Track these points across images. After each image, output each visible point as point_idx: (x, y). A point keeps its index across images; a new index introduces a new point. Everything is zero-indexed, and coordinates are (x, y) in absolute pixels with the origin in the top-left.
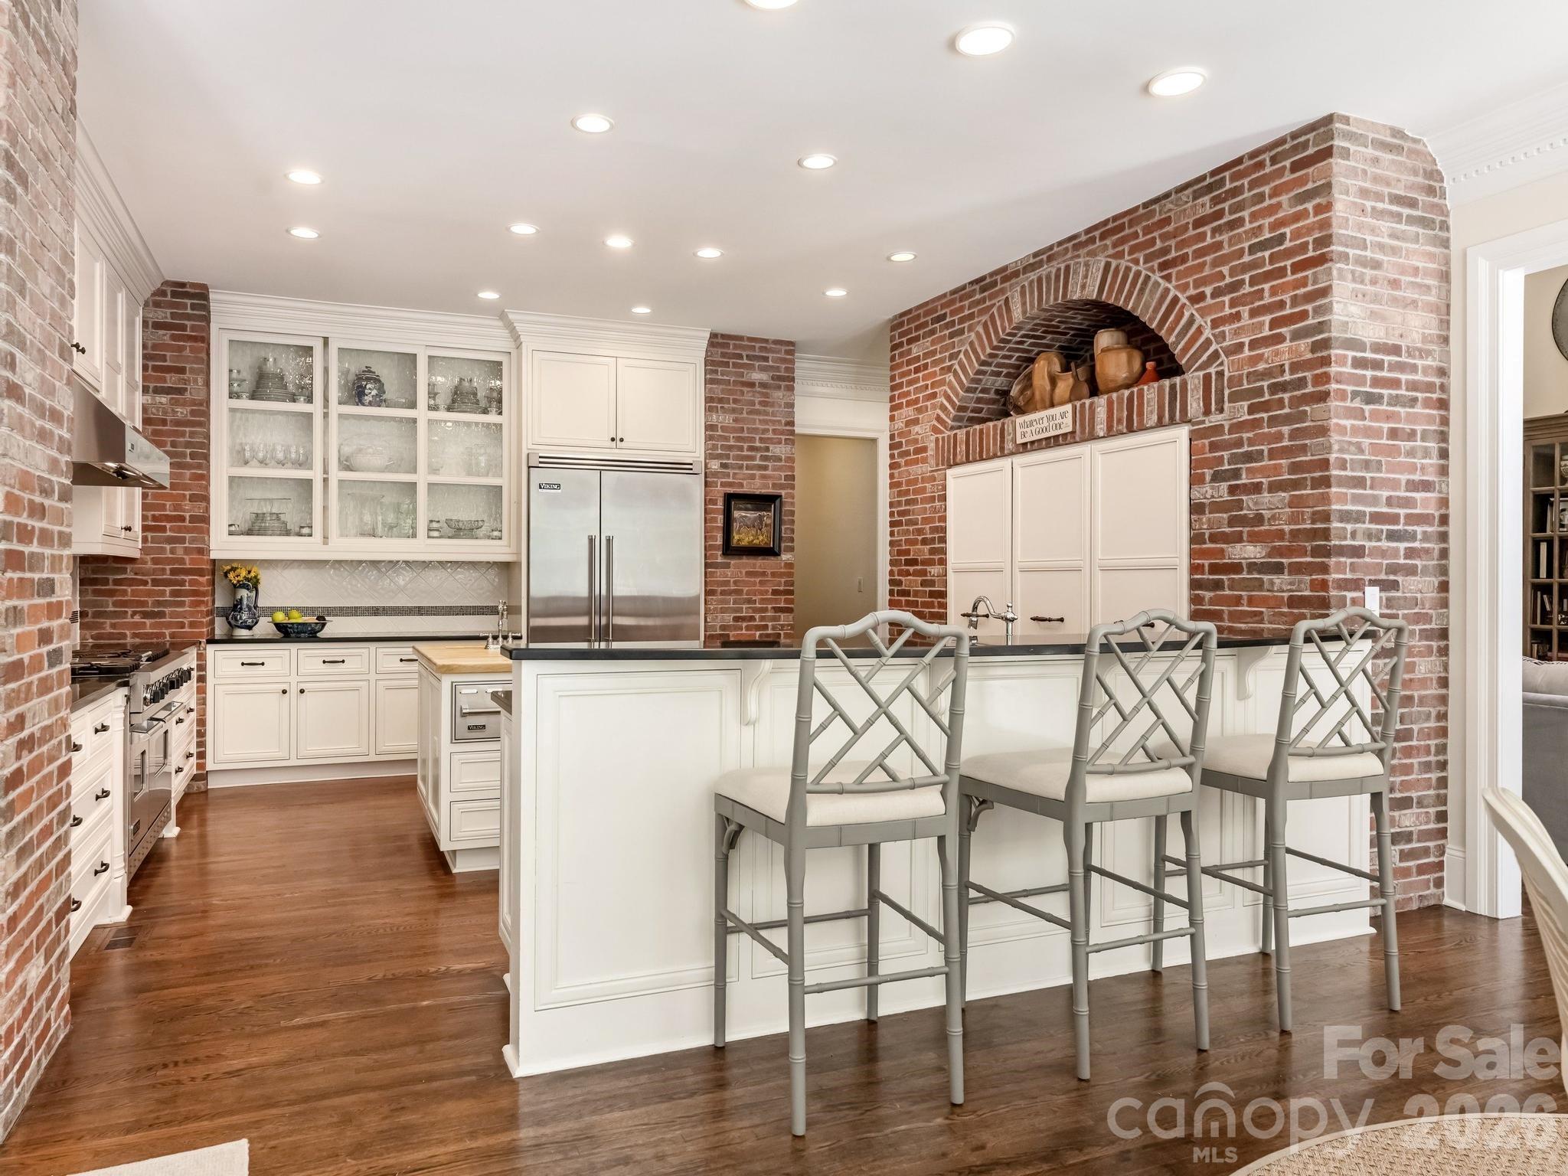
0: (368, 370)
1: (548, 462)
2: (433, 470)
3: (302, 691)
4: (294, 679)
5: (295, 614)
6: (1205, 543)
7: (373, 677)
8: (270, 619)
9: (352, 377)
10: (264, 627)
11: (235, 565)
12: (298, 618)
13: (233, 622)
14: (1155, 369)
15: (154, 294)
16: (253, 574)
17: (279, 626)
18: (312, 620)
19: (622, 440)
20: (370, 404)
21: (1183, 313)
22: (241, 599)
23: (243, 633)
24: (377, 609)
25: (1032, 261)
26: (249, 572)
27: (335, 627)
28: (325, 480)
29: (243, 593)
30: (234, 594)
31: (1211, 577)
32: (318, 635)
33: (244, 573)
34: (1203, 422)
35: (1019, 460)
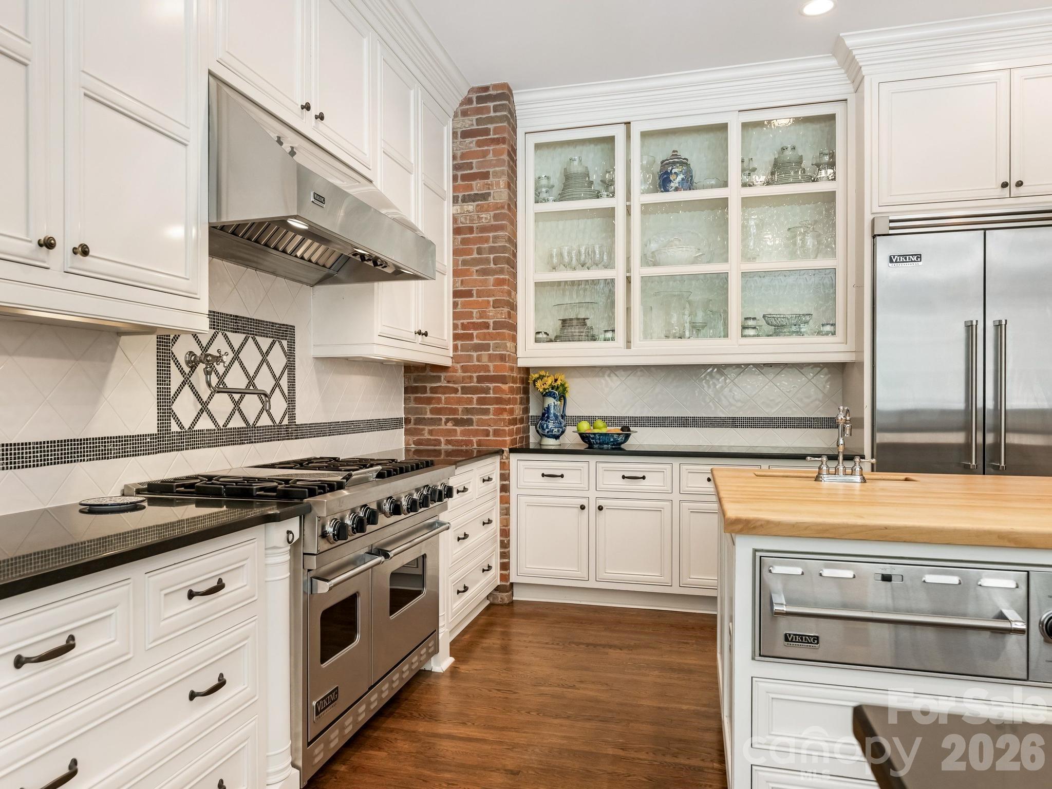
0: (675, 154)
1: (899, 227)
2: (747, 257)
3: (600, 508)
4: (592, 494)
5: (600, 423)
7: (676, 497)
8: (575, 428)
9: (657, 168)
10: (571, 438)
11: (543, 373)
12: (602, 428)
13: (540, 431)
15: (461, 104)
16: (559, 382)
17: (584, 437)
18: (616, 429)
19: (1019, 184)
20: (677, 189)
22: (548, 408)
23: (550, 443)
24: (686, 419)
26: (556, 380)
27: (641, 438)
28: (628, 280)
29: (550, 401)
30: (543, 402)
32: (623, 446)
33: (550, 381)
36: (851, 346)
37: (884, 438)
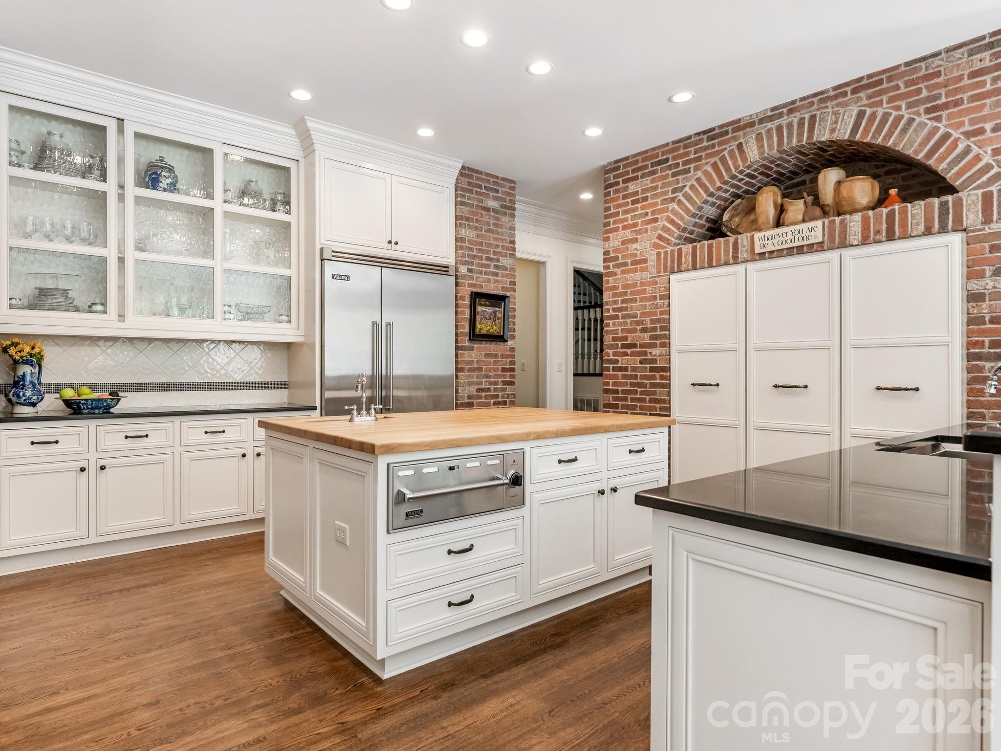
0: (161, 159)
1: (338, 256)
2: (226, 259)
3: (103, 468)
4: (93, 456)
5: (85, 390)
6: (985, 324)
7: (177, 449)
8: (58, 396)
9: (143, 167)
10: (50, 403)
11: (16, 340)
12: (87, 394)
13: (14, 399)
14: (898, 194)
16: (37, 350)
17: (68, 403)
18: (106, 395)
19: (396, 243)
20: (165, 190)
21: (957, 146)
22: (24, 376)
23: (27, 411)
24: (168, 384)
25: (769, 114)
26: (33, 348)
27: (129, 402)
28: (121, 260)
29: (26, 369)
30: (14, 370)
31: (992, 351)
32: (112, 410)
33: (27, 349)
34: (983, 229)
35: (751, 266)
36: (302, 332)
37: (329, 394)
